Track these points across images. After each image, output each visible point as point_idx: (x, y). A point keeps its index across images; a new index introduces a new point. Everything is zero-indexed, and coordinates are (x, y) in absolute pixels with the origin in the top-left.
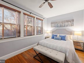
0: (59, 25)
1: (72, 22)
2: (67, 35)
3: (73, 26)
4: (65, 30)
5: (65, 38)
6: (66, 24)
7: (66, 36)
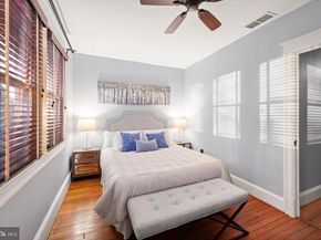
1: (166, 93)
3: (169, 103)
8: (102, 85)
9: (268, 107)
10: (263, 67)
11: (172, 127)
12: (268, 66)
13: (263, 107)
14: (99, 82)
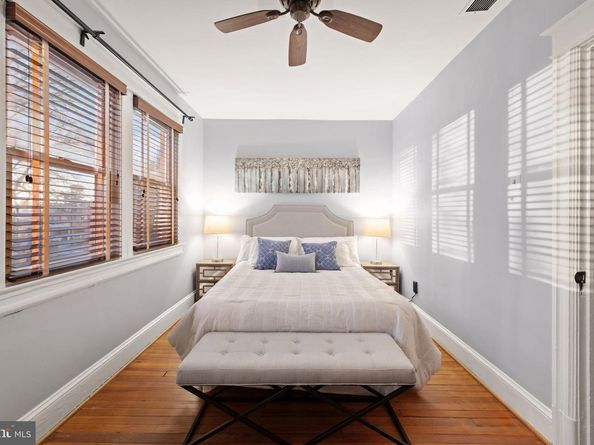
0: (290, 179)
1: (352, 170)
2: (339, 240)
3: (357, 189)
4: (323, 209)
5: (332, 255)
6: (329, 176)
7: (335, 243)
8: (242, 164)
9: (524, 189)
10: (515, 95)
11: (361, 234)
12: (524, 91)
13: (514, 190)
14: (237, 160)
